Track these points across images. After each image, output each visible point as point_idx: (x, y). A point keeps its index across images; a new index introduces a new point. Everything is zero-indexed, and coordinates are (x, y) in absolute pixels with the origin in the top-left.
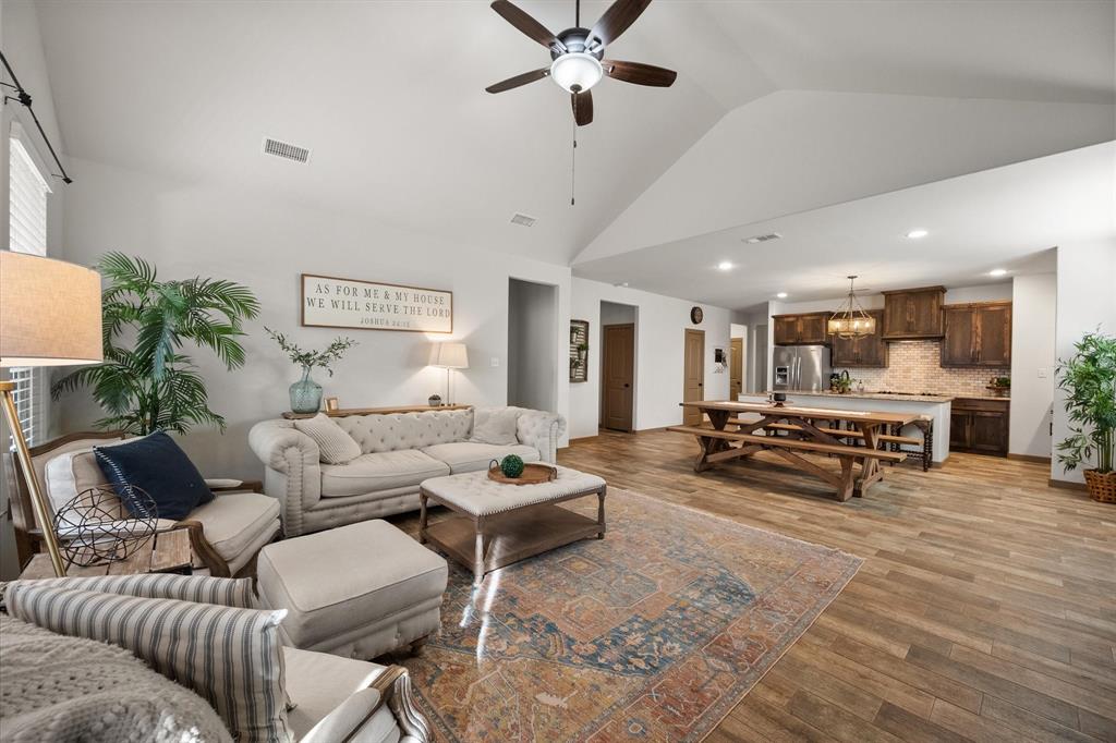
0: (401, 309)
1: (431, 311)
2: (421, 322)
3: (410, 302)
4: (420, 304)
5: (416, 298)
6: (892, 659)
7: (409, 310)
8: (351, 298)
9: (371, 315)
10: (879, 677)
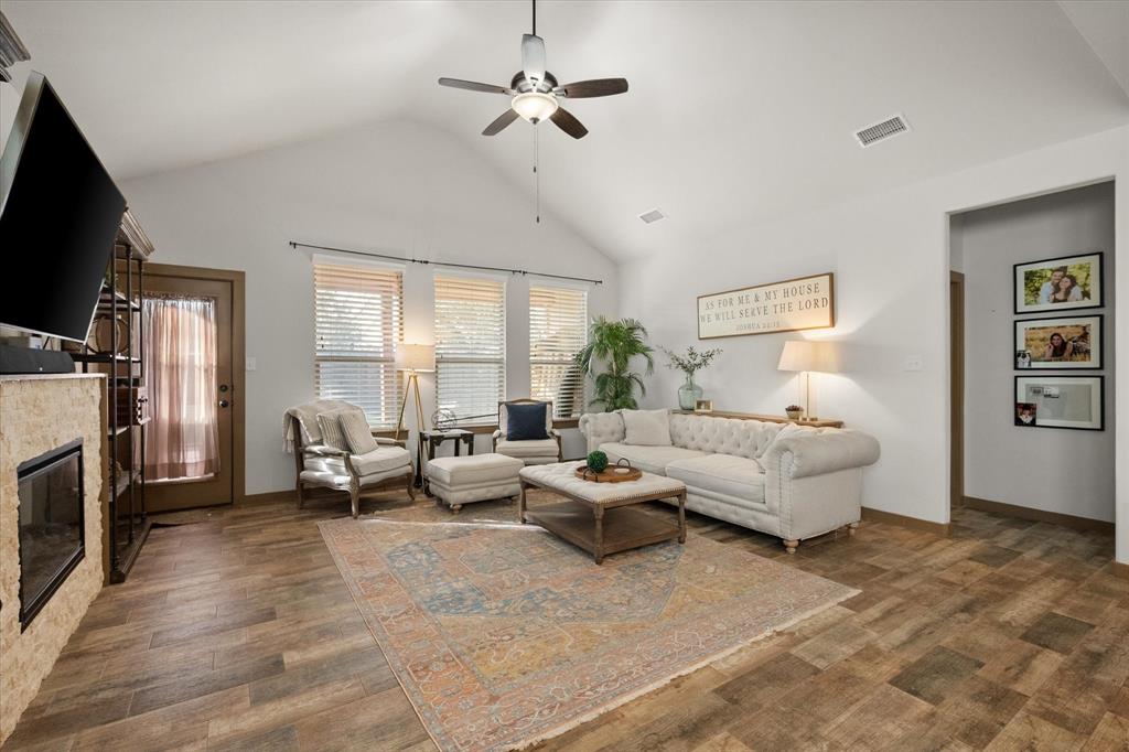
0: (770, 310)
1: (803, 305)
2: (792, 320)
3: (780, 299)
4: (791, 299)
5: (786, 293)
6: (291, 647)
7: (778, 308)
8: (729, 308)
9: (745, 321)
10: (290, 629)
